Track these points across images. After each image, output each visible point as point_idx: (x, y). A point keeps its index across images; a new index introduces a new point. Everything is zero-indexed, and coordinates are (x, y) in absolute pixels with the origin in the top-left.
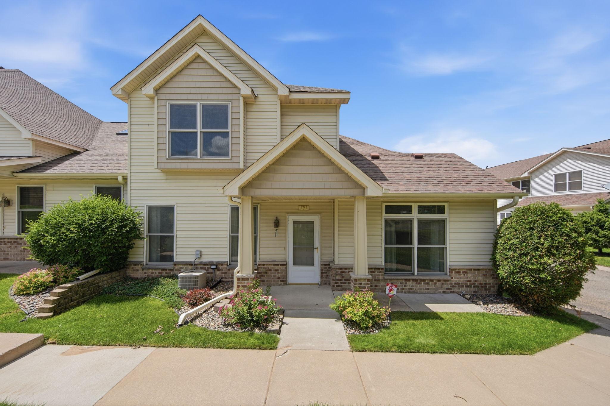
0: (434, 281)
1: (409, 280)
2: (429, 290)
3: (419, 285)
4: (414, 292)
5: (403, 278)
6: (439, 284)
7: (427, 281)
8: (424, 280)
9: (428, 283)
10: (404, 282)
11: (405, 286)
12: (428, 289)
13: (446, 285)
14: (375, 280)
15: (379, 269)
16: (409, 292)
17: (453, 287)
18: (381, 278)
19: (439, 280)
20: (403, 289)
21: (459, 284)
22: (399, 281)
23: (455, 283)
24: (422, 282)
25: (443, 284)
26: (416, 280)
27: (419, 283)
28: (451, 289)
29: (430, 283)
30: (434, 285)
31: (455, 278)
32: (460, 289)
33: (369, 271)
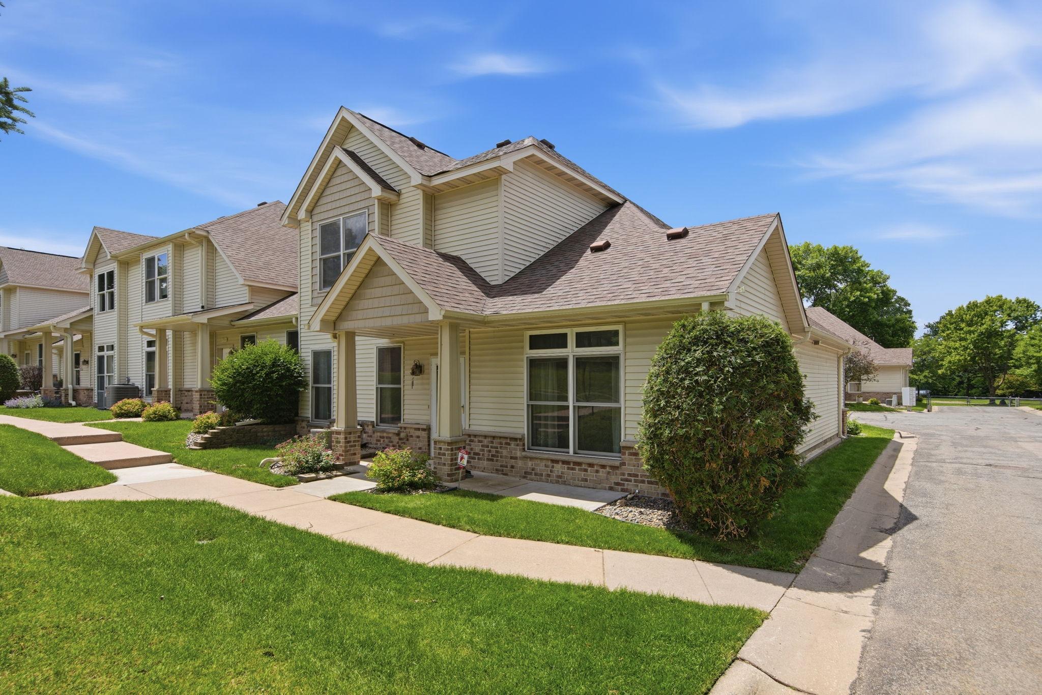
0: (596, 468)
1: (557, 462)
2: (587, 481)
3: (571, 471)
4: (564, 483)
5: (546, 456)
6: (602, 473)
7: (583, 467)
8: (579, 464)
9: (586, 470)
10: (549, 463)
11: (551, 471)
12: (586, 480)
13: (613, 477)
14: (511, 458)
15: (516, 439)
16: (557, 482)
17: (627, 480)
18: (519, 454)
19: (603, 467)
20: (549, 476)
21: (637, 476)
22: (544, 461)
23: (630, 475)
24: (577, 467)
25: (609, 473)
26: (567, 463)
27: (573, 469)
28: (623, 485)
29: (589, 469)
30: (595, 474)
31: (629, 465)
32: (638, 486)
33: (504, 441)
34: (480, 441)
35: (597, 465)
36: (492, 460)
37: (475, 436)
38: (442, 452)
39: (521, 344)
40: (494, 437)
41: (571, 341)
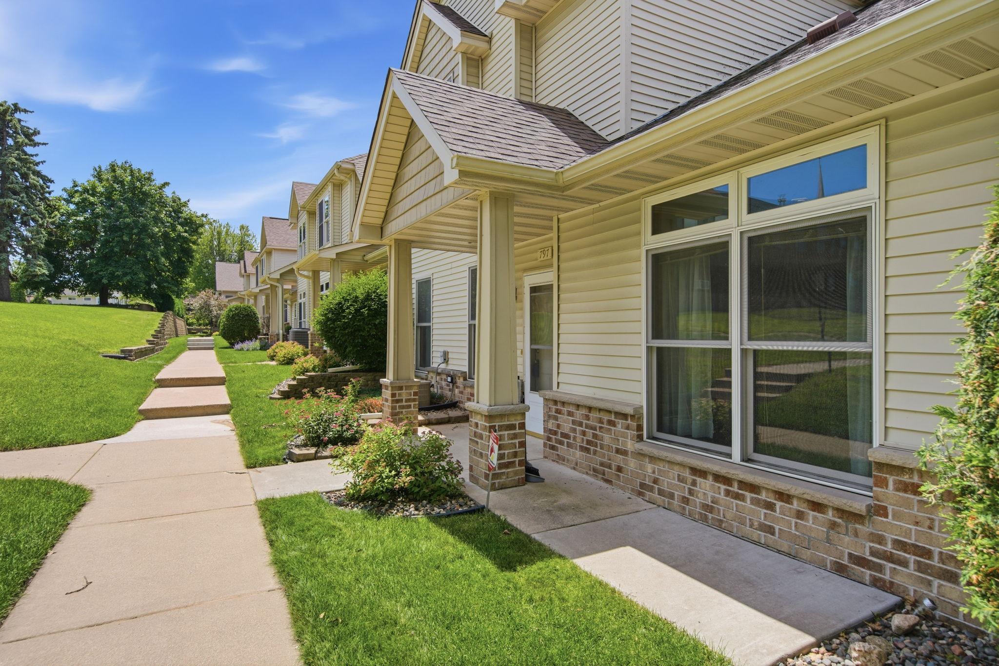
0: (795, 505)
1: (703, 474)
2: (773, 534)
3: (735, 501)
4: (719, 525)
5: (679, 458)
6: (814, 522)
7: (763, 496)
8: (754, 488)
9: (770, 506)
10: (687, 474)
11: (691, 492)
12: (771, 530)
13: (847, 539)
14: (618, 451)
15: (625, 416)
16: (704, 519)
17: (890, 558)
18: (631, 445)
19: (817, 506)
20: (686, 500)
21: (928, 554)
22: (676, 468)
23: (900, 545)
24: (748, 495)
25: (833, 525)
26: (726, 480)
27: (737, 496)
28: (880, 568)
29: (779, 504)
30: (794, 521)
31: (896, 516)
32: (929, 584)
33: (606, 417)
34: (570, 414)
35: (799, 498)
36: (587, 450)
37: (563, 403)
38: (479, 431)
39: (637, 226)
40: (590, 409)
41: (737, 202)
